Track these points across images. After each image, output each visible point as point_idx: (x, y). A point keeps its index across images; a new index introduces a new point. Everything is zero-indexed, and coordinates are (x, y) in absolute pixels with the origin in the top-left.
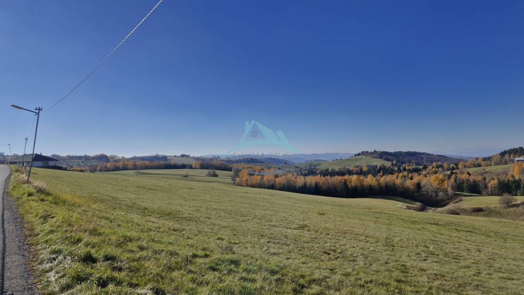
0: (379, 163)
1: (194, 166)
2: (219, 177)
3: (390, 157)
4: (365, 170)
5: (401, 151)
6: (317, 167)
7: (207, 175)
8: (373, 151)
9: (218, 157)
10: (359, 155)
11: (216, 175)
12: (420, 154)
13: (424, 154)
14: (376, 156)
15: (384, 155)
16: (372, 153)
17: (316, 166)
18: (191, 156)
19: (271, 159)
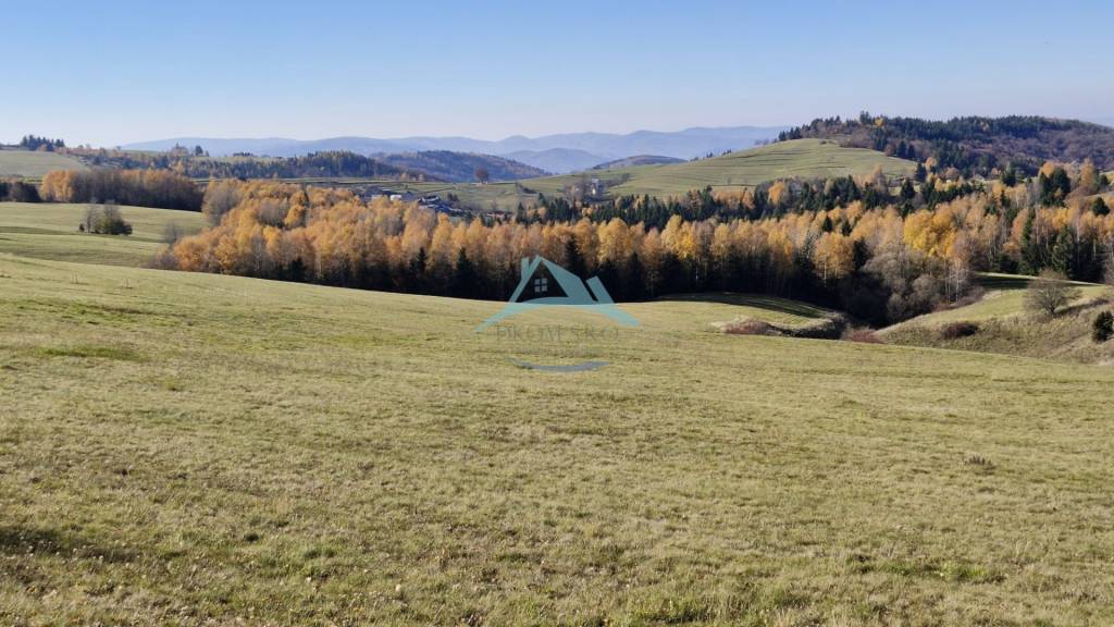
0: (866, 168)
1: (43, 191)
2: (135, 233)
3: (917, 144)
4: (775, 201)
5: (981, 115)
6: (613, 191)
7: (82, 228)
8: (856, 117)
9: (199, 150)
10: (796, 134)
11: (119, 229)
12: (1054, 126)
13: (1071, 125)
14: (860, 137)
15: (898, 136)
16: (851, 125)
17: (611, 184)
18: (70, 144)
19: (444, 156)
